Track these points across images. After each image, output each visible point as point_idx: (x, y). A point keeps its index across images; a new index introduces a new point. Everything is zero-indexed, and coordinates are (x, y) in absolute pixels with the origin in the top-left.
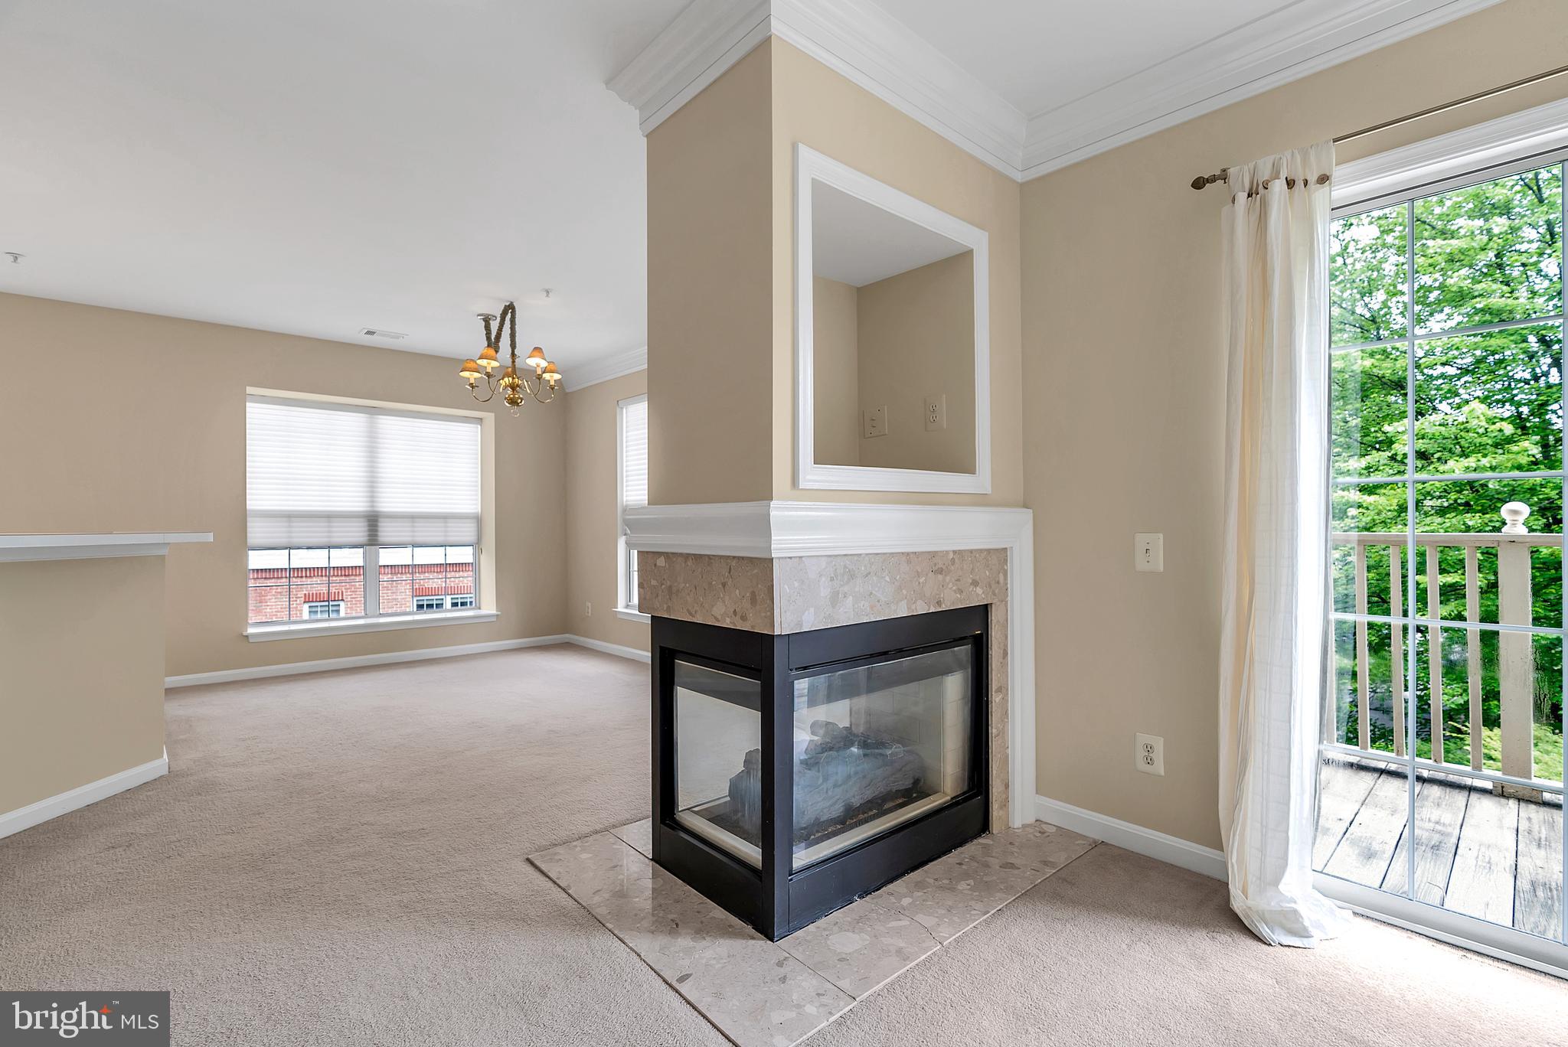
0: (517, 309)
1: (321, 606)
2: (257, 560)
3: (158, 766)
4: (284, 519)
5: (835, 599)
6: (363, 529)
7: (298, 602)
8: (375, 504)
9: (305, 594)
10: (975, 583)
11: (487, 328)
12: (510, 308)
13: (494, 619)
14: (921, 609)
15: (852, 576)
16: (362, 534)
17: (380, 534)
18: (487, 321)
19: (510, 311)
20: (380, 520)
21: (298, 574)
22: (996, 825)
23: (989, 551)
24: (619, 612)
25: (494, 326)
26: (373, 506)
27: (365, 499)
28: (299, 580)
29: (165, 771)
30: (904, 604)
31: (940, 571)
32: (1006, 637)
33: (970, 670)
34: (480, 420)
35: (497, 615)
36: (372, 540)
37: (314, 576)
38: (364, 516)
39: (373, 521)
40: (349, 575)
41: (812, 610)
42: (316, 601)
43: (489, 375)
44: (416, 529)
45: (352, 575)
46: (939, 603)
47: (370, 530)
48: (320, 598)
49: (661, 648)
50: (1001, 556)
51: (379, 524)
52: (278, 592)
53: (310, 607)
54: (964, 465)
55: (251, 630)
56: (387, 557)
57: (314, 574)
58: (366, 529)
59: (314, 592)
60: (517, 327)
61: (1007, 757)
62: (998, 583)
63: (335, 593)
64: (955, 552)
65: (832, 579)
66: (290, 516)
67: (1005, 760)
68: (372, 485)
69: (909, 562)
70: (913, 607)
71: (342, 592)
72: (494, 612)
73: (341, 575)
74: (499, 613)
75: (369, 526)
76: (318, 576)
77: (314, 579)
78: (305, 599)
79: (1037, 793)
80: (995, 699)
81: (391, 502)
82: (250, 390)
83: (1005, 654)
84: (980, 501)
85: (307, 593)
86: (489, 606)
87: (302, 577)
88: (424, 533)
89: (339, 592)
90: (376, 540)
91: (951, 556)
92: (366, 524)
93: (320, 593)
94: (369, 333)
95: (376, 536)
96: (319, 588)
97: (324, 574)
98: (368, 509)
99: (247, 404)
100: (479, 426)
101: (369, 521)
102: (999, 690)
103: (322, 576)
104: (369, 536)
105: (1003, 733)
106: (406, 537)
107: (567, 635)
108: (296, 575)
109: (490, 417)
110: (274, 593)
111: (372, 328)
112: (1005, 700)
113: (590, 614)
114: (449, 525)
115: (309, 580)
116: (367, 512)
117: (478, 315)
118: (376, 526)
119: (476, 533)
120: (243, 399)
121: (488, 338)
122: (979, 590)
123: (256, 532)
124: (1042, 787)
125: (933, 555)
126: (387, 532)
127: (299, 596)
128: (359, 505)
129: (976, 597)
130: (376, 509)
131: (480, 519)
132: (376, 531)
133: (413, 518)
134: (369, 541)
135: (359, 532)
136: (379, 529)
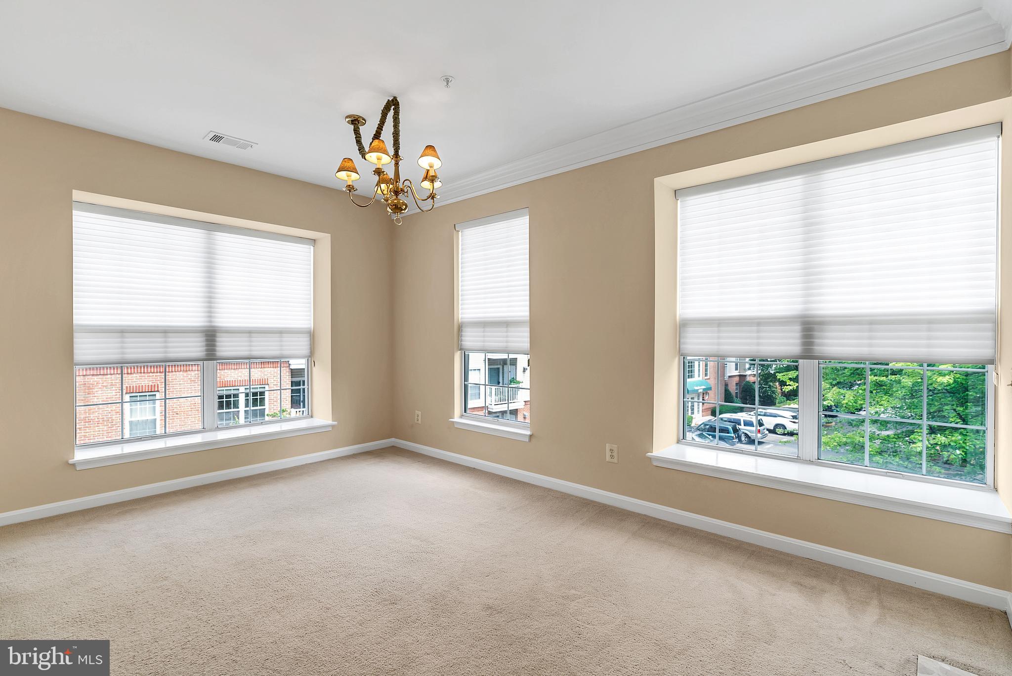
1: (140, 396)
6: (199, 344)
8: (213, 319)
12: (393, 104)
13: (331, 429)
16: (199, 349)
17: (217, 349)
18: (356, 122)
19: (393, 107)
20: (218, 334)
24: (455, 422)
26: (211, 322)
27: (203, 314)
34: (314, 241)
35: (333, 426)
36: (210, 356)
38: (201, 331)
39: (210, 335)
42: (136, 392)
44: (253, 344)
47: (207, 345)
48: (139, 390)
51: (218, 339)
52: (104, 386)
53: (130, 397)
55: (80, 455)
57: (134, 371)
58: (204, 344)
66: (122, 332)
68: (210, 300)
71: (158, 385)
72: (330, 424)
73: (157, 372)
74: (335, 423)
75: (207, 340)
76: (138, 373)
77: (134, 375)
81: (223, 320)
82: (76, 196)
85: (128, 386)
86: (324, 416)
88: (259, 347)
89: (155, 385)
90: (214, 355)
92: (204, 339)
93: (139, 386)
94: (217, 138)
95: (214, 350)
96: (138, 382)
98: (206, 324)
99: (74, 212)
100: (312, 247)
101: (207, 336)
103: (141, 373)
104: (207, 350)
106: (244, 352)
107: (393, 439)
109: (325, 239)
110: (100, 387)
111: (220, 132)
113: (420, 422)
114: (284, 339)
115: (130, 376)
116: (204, 327)
117: (347, 117)
118: (214, 341)
119: (308, 347)
120: (68, 206)
126: (226, 347)
128: (197, 320)
130: (213, 324)
131: (312, 336)
132: (214, 345)
133: (250, 332)
134: (207, 355)
135: (195, 347)
136: (218, 344)
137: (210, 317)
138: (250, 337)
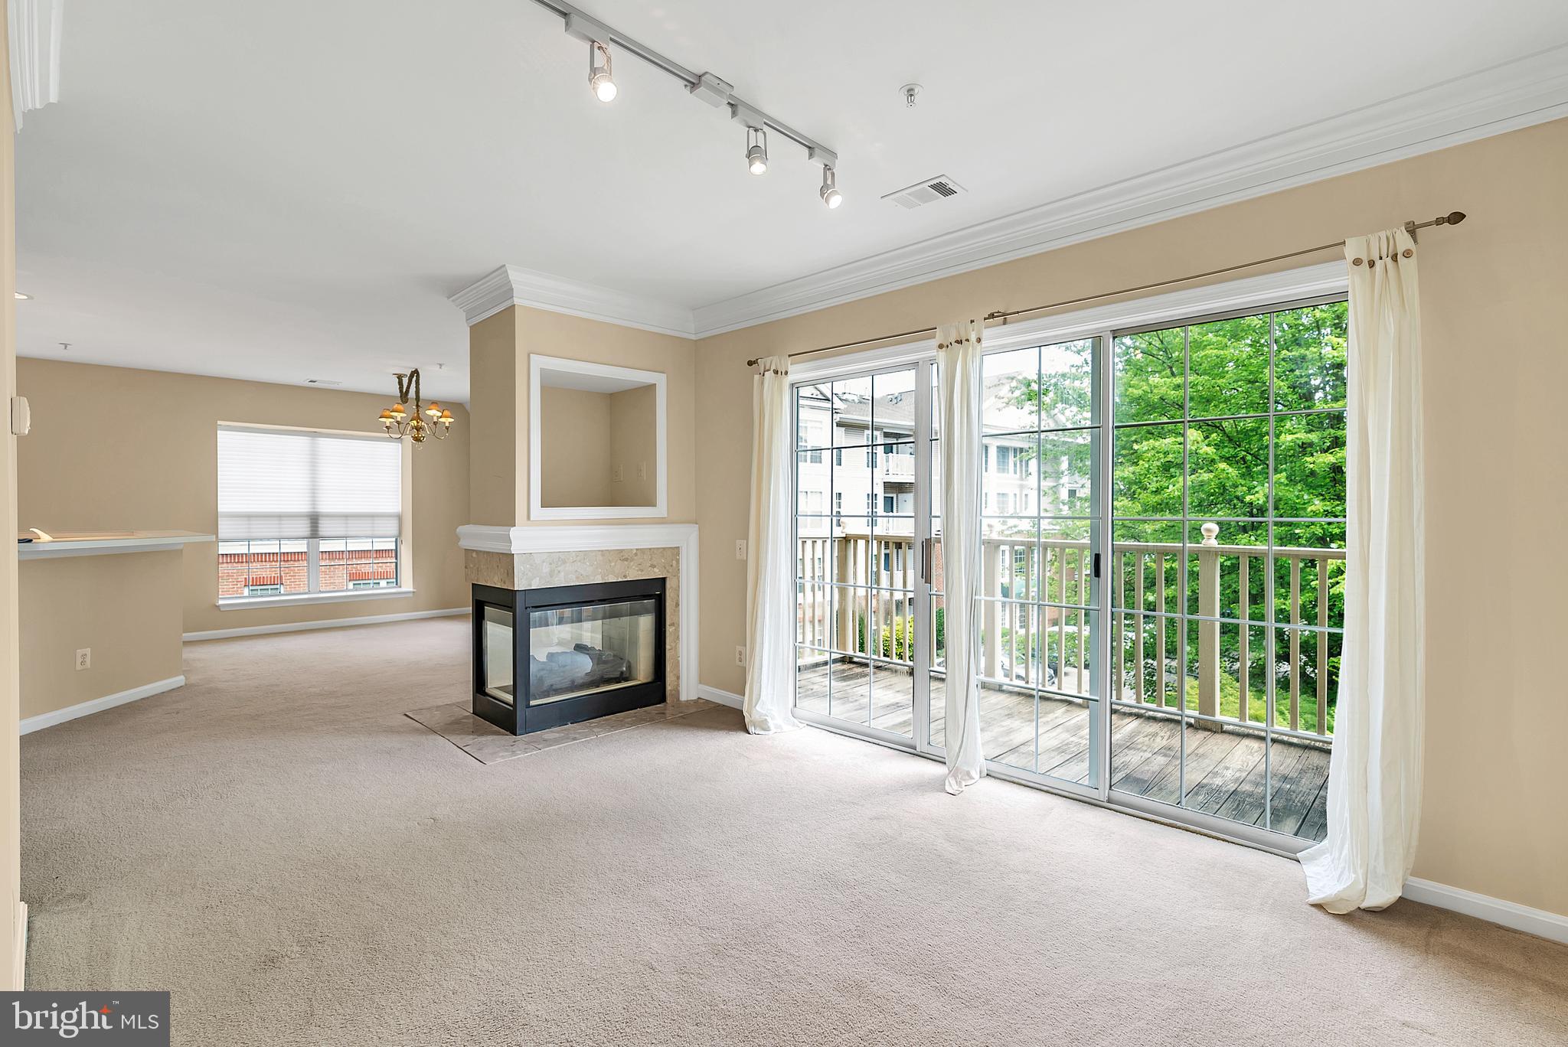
0: (421, 376)
1: (261, 589)
2: (224, 549)
3: (179, 680)
4: (246, 519)
5: (551, 574)
6: (306, 525)
7: (239, 586)
8: (316, 506)
9: (246, 578)
10: (653, 566)
11: (401, 383)
12: (416, 373)
13: (411, 595)
14: (612, 579)
15: (564, 562)
17: (320, 529)
18: (400, 377)
19: (416, 375)
20: (320, 518)
21: (238, 559)
22: (669, 699)
23: (664, 549)
25: (405, 381)
26: (314, 508)
27: (308, 503)
28: (239, 565)
29: (183, 684)
30: (599, 577)
31: (627, 560)
32: (678, 596)
33: (654, 614)
34: (399, 441)
35: (414, 592)
36: (314, 534)
37: (254, 561)
38: (307, 516)
39: (314, 519)
40: (288, 561)
41: (538, 578)
42: (256, 585)
43: (398, 423)
44: (349, 525)
45: (291, 560)
46: (625, 576)
47: (312, 527)
48: (260, 582)
49: (476, 600)
50: (676, 551)
51: (320, 521)
54: (650, 502)
55: (221, 602)
56: (325, 546)
58: (309, 525)
59: (255, 577)
60: (420, 387)
61: (678, 662)
62: (672, 566)
63: (274, 577)
64: (637, 549)
65: (551, 564)
66: (249, 516)
67: (677, 664)
68: (314, 492)
69: (603, 555)
70: (606, 578)
72: (411, 590)
74: (415, 590)
75: (312, 523)
78: (246, 583)
79: (700, 683)
80: (669, 630)
81: (324, 508)
82: (219, 422)
83: (677, 605)
84: (661, 521)
86: (407, 585)
87: (242, 562)
88: (354, 527)
90: (317, 533)
91: (635, 551)
92: (309, 521)
93: (260, 578)
94: (312, 381)
95: (317, 531)
96: (260, 573)
97: (268, 560)
98: (312, 510)
99: (219, 432)
100: (399, 445)
101: (311, 519)
102: (672, 624)
103: (262, 561)
104: (312, 531)
105: (675, 648)
106: (341, 532)
108: (236, 561)
112: (677, 630)
114: (376, 522)
116: (310, 512)
117: (394, 374)
118: (317, 523)
119: (397, 528)
120: (215, 429)
121: (401, 391)
122: (656, 570)
123: (225, 528)
124: (702, 680)
125: (622, 551)
126: (325, 528)
127: (240, 580)
128: (304, 507)
129: (656, 574)
130: (316, 510)
131: (400, 518)
132: (317, 527)
133: (346, 516)
134: (312, 534)
135: (304, 528)
136: (320, 525)
137: (314, 504)
138: (347, 520)
